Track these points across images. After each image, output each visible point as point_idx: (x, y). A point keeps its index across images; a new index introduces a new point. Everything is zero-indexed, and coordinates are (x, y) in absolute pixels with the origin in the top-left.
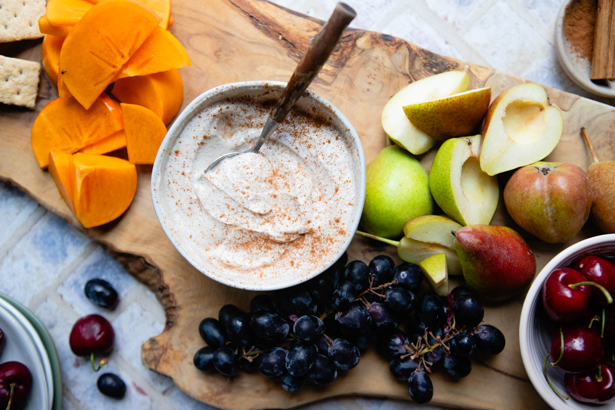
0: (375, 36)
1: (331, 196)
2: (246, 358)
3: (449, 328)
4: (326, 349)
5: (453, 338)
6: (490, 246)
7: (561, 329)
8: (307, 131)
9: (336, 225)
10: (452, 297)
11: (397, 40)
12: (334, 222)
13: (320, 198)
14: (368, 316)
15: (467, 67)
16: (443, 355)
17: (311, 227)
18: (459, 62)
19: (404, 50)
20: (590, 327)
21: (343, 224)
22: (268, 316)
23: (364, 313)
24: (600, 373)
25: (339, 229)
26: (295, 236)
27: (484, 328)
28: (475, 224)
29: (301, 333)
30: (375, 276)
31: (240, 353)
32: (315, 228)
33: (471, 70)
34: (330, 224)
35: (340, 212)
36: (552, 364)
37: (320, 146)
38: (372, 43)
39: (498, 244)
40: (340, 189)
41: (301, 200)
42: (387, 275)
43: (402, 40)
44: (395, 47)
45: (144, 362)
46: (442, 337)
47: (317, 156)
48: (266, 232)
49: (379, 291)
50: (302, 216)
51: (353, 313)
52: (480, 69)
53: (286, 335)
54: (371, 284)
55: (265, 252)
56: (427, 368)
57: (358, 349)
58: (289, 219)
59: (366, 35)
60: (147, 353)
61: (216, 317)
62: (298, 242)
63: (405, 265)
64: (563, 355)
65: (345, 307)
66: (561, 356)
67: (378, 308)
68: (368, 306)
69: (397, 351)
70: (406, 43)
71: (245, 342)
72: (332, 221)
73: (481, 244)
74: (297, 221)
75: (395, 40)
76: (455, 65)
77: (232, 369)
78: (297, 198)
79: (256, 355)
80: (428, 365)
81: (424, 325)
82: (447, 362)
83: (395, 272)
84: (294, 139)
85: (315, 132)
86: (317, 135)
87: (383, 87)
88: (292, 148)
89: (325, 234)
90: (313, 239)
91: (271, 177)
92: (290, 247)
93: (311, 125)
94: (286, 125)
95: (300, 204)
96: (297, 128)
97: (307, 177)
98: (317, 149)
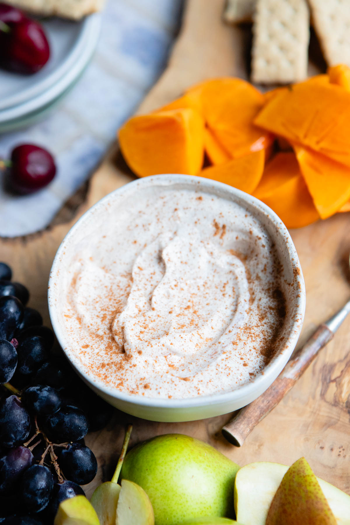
1: (176, 375)
9: (140, 386)
12: (144, 384)
13: (172, 366)
17: (133, 355)
21: (143, 394)
25: (136, 390)
26: (121, 340)
30: (68, 448)
32: (133, 361)
34: (141, 379)
35: (158, 387)
37: (237, 355)
40: (188, 383)
41: (165, 340)
47: (224, 353)
48: (126, 308)
50: (146, 344)
55: (98, 316)
58: (141, 332)
61: (13, 281)
62: (114, 348)
72: (145, 380)
74: (139, 341)
78: (167, 334)
84: (241, 327)
85: (255, 349)
86: (250, 350)
87: (330, 467)
88: (230, 328)
89: (127, 374)
90: (119, 362)
91: (191, 311)
92: (106, 340)
93: (262, 344)
94: (257, 318)
95: (161, 339)
96: (255, 328)
97: (196, 349)
98: (233, 352)
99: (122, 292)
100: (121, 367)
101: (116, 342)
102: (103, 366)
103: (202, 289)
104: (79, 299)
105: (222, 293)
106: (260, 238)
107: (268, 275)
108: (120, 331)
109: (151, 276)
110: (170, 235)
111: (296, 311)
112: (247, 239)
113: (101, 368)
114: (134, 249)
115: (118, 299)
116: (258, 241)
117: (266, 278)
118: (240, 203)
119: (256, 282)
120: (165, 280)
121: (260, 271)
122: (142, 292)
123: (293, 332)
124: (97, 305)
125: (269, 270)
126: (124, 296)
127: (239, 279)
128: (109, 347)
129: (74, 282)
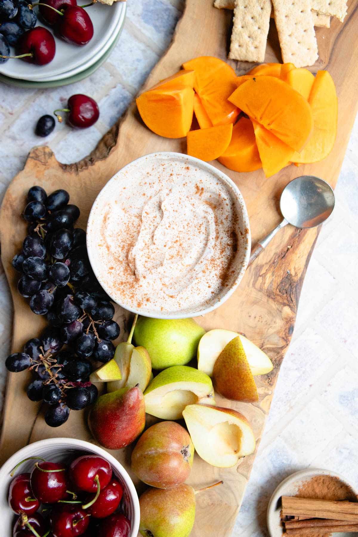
0: (292, 320)
1: (167, 292)
2: (38, 226)
3: (64, 384)
4: (46, 288)
5: (56, 387)
6: (127, 414)
7: (64, 470)
8: (216, 269)
9: (144, 299)
10: (89, 386)
11: (289, 338)
12: (146, 298)
13: (165, 285)
14: (71, 319)
15: (270, 393)
16: (44, 379)
17: (140, 279)
18: (273, 386)
19: (281, 343)
20: (67, 491)
21: (146, 305)
22: (69, 242)
23: (73, 317)
24: (32, 500)
25: (141, 302)
26: (133, 267)
27: (65, 411)
28: (146, 402)
29: (55, 268)
30: (102, 325)
31: (42, 222)
32: (141, 283)
33: (267, 396)
34: (145, 294)
35: (155, 301)
36: (37, 464)
37: (205, 280)
38: (286, 319)
39: (130, 420)
40: (173, 299)
41: (160, 269)
42: (103, 334)
43: (290, 342)
44: (284, 336)
45: (35, 148)
46: (58, 379)
47: (197, 278)
48: (137, 243)
49: (91, 328)
50: (149, 272)
51: (73, 309)
52: (268, 403)
53: (54, 256)
54: (97, 322)
55: (119, 246)
56: (33, 367)
57: (46, 313)
58: (146, 262)
59: (293, 314)
60: (42, 150)
61: (70, 203)
62: (129, 271)
63: (113, 348)
64: (43, 472)
65: (77, 302)
66: (43, 470)
67: (78, 328)
68: (80, 321)
69: (46, 343)
70: (287, 345)
71: (49, 225)
72: (147, 295)
73: (129, 407)
74: (144, 268)
75: (289, 336)
76: (271, 383)
77: (29, 216)
78: (162, 266)
79: (41, 233)
80: (35, 367)
81: (66, 364)
82: (38, 383)
83: (108, 341)
84: (209, 260)
85: (216, 275)
86: (213, 277)
87: (253, 328)
88: (202, 259)
89: (136, 291)
90: (132, 282)
91: (178, 244)
92: (124, 265)
93: (221, 271)
94: (219, 252)
95: (158, 269)
96: (217, 260)
97: (180, 273)
98: (203, 278)
99: (135, 230)
100: (132, 286)
101: (130, 267)
102: (122, 283)
103: (186, 227)
104: (108, 233)
105: (198, 231)
106: (225, 200)
107: (229, 222)
108: (133, 261)
109: (154, 218)
110: (167, 191)
111: (244, 259)
112: (217, 198)
113: (120, 285)
114: (143, 199)
115: (133, 234)
116: (224, 201)
117: (227, 224)
118: (214, 175)
119: (221, 226)
120: (163, 222)
121: (224, 219)
122: (148, 230)
123: (241, 274)
124: (119, 238)
125: (230, 219)
126: (136, 233)
127: (210, 223)
128: (126, 270)
129: (105, 219)
